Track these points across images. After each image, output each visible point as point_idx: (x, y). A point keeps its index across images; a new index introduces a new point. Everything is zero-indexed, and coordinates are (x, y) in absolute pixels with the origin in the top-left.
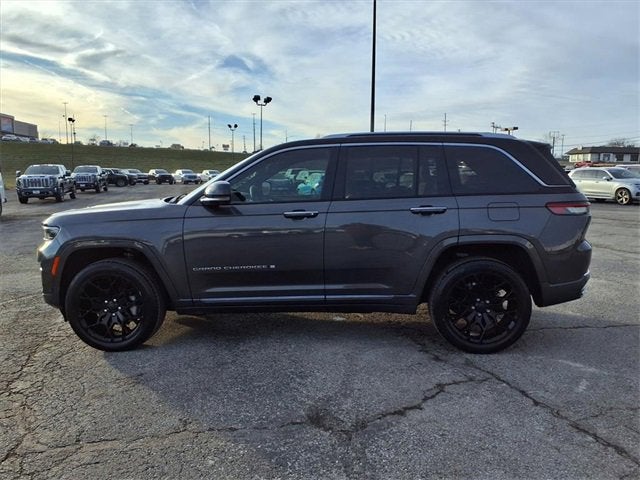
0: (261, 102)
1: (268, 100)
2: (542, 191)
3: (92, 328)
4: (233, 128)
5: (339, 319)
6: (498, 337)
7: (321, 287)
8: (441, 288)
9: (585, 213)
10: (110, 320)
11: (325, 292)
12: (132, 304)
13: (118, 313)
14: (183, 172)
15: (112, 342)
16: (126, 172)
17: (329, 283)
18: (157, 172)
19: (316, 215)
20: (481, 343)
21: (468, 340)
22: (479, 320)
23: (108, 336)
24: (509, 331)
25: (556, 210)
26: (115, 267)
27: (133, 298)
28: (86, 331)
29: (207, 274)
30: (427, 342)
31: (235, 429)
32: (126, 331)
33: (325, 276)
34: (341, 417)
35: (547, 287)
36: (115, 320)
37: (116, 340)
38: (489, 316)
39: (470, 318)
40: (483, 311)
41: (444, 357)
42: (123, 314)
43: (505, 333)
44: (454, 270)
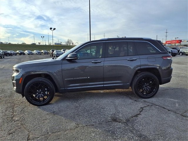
0: (52, 30)
1: (54, 29)
2: (160, 53)
3: (33, 99)
4: (43, 37)
5: (102, 92)
6: (151, 93)
7: (103, 83)
8: (136, 81)
9: (171, 59)
10: (39, 96)
11: (104, 84)
12: (46, 91)
13: (41, 94)
14: (28, 51)
15: (40, 103)
16: (9, 52)
17: (105, 81)
18: (19, 51)
19: (101, 62)
20: (147, 95)
21: (143, 95)
22: (146, 89)
23: (39, 101)
24: (154, 92)
25: (165, 58)
26: (40, 80)
27: (46, 89)
28: (31, 100)
29: (69, 80)
30: (130, 97)
31: (93, 125)
32: (44, 99)
33: (103, 79)
34: (121, 119)
35: (163, 79)
36: (40, 96)
37: (41, 102)
38: (148, 88)
39: (143, 89)
40: (147, 87)
41: (137, 100)
42: (43, 94)
43: (153, 92)
44: (140, 76)
